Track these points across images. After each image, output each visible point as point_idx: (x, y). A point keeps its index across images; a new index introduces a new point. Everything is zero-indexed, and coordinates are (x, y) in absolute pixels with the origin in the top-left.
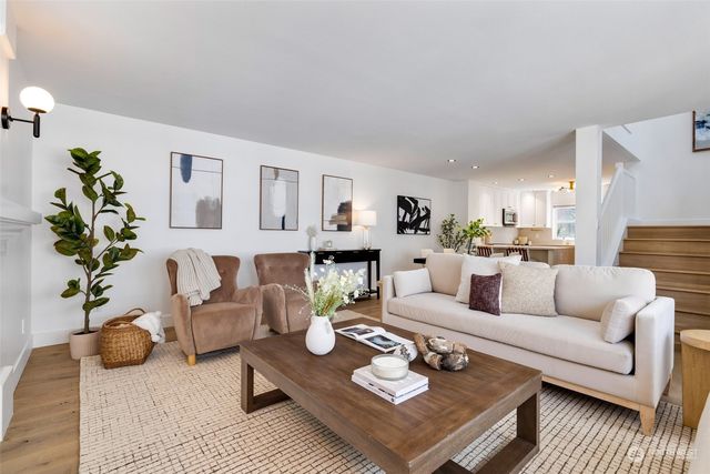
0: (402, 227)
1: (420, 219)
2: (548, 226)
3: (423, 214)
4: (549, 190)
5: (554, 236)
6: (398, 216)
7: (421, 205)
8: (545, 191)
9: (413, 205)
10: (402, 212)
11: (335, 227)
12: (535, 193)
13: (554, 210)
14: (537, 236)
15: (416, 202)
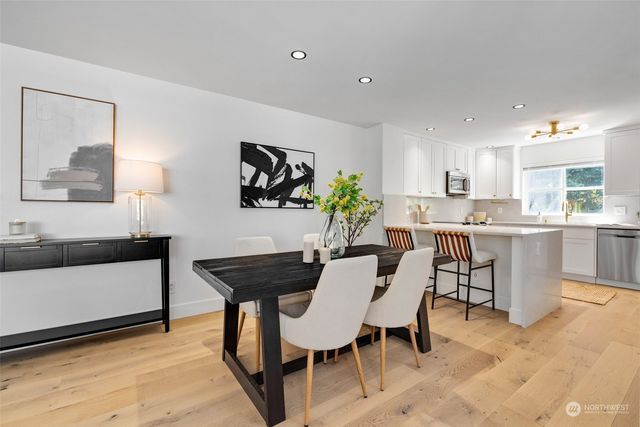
0: (250, 196)
1: (290, 184)
2: (516, 196)
3: (296, 174)
4: (518, 144)
5: (525, 211)
6: (242, 178)
7: (292, 160)
8: (512, 147)
9: (275, 160)
10: (249, 170)
11: (62, 193)
12: (496, 150)
13: (524, 172)
14: (500, 210)
15: (282, 156)
